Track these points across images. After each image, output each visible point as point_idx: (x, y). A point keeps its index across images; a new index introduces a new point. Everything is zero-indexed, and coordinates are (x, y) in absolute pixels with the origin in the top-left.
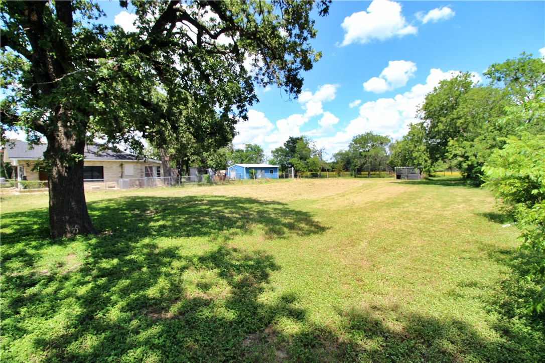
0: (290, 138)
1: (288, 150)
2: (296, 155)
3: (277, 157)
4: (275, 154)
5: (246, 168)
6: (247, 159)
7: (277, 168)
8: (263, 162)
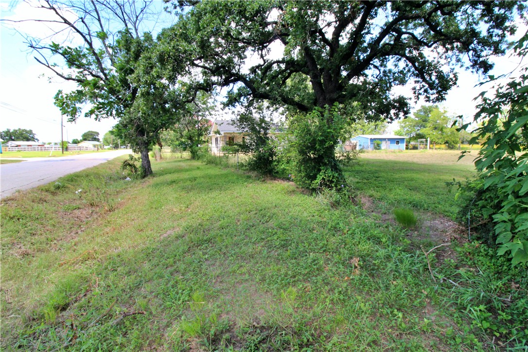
0: (422, 106)
1: (417, 119)
2: (428, 125)
3: (404, 127)
4: (402, 124)
5: (371, 139)
6: (370, 130)
7: (404, 139)
8: (387, 133)
